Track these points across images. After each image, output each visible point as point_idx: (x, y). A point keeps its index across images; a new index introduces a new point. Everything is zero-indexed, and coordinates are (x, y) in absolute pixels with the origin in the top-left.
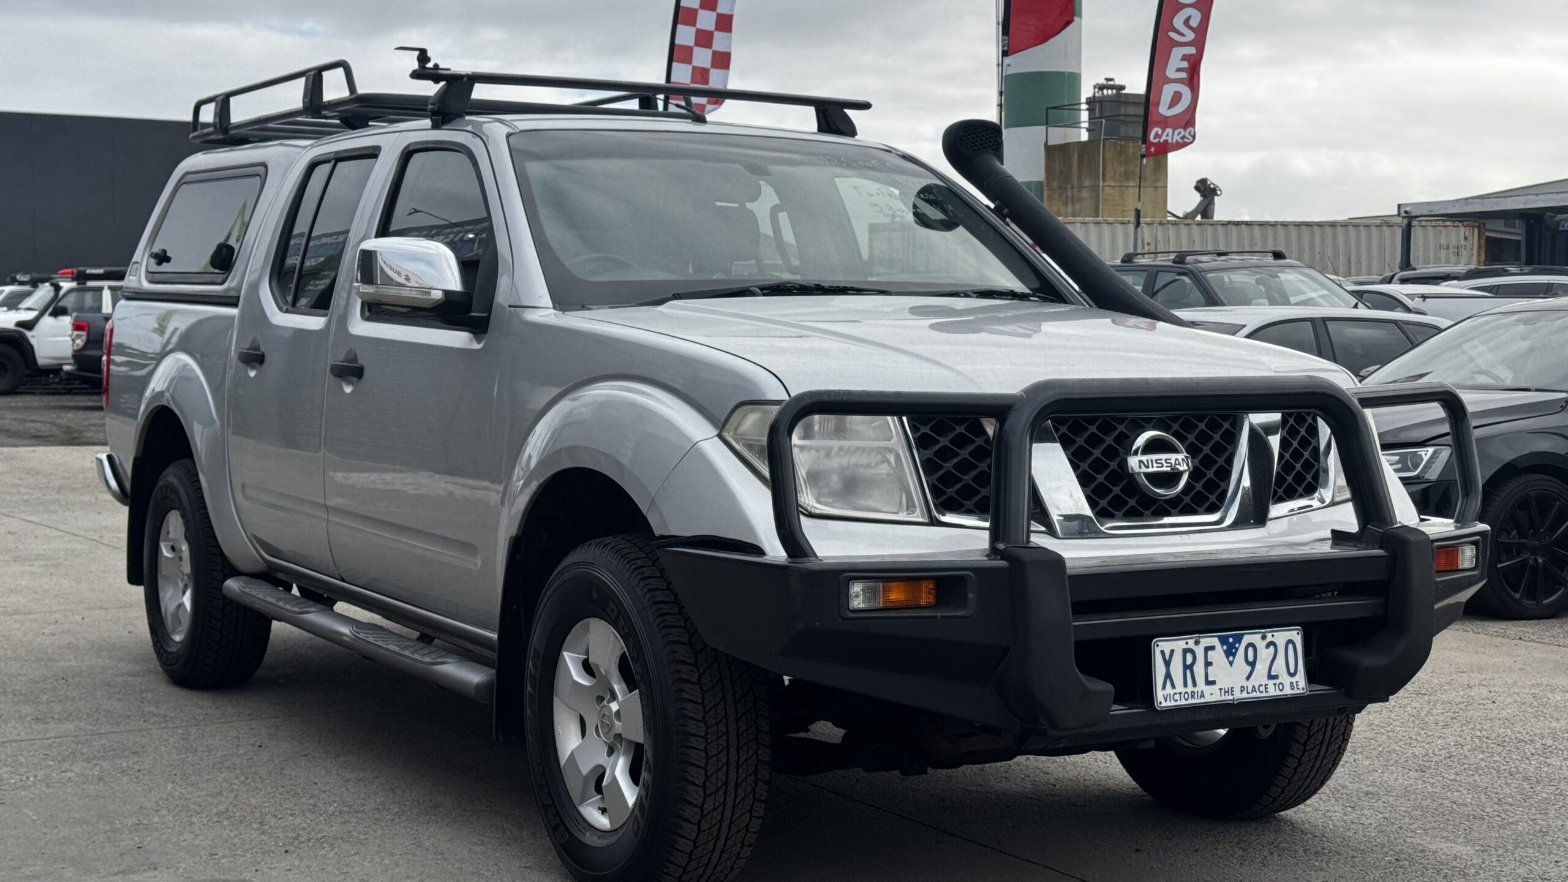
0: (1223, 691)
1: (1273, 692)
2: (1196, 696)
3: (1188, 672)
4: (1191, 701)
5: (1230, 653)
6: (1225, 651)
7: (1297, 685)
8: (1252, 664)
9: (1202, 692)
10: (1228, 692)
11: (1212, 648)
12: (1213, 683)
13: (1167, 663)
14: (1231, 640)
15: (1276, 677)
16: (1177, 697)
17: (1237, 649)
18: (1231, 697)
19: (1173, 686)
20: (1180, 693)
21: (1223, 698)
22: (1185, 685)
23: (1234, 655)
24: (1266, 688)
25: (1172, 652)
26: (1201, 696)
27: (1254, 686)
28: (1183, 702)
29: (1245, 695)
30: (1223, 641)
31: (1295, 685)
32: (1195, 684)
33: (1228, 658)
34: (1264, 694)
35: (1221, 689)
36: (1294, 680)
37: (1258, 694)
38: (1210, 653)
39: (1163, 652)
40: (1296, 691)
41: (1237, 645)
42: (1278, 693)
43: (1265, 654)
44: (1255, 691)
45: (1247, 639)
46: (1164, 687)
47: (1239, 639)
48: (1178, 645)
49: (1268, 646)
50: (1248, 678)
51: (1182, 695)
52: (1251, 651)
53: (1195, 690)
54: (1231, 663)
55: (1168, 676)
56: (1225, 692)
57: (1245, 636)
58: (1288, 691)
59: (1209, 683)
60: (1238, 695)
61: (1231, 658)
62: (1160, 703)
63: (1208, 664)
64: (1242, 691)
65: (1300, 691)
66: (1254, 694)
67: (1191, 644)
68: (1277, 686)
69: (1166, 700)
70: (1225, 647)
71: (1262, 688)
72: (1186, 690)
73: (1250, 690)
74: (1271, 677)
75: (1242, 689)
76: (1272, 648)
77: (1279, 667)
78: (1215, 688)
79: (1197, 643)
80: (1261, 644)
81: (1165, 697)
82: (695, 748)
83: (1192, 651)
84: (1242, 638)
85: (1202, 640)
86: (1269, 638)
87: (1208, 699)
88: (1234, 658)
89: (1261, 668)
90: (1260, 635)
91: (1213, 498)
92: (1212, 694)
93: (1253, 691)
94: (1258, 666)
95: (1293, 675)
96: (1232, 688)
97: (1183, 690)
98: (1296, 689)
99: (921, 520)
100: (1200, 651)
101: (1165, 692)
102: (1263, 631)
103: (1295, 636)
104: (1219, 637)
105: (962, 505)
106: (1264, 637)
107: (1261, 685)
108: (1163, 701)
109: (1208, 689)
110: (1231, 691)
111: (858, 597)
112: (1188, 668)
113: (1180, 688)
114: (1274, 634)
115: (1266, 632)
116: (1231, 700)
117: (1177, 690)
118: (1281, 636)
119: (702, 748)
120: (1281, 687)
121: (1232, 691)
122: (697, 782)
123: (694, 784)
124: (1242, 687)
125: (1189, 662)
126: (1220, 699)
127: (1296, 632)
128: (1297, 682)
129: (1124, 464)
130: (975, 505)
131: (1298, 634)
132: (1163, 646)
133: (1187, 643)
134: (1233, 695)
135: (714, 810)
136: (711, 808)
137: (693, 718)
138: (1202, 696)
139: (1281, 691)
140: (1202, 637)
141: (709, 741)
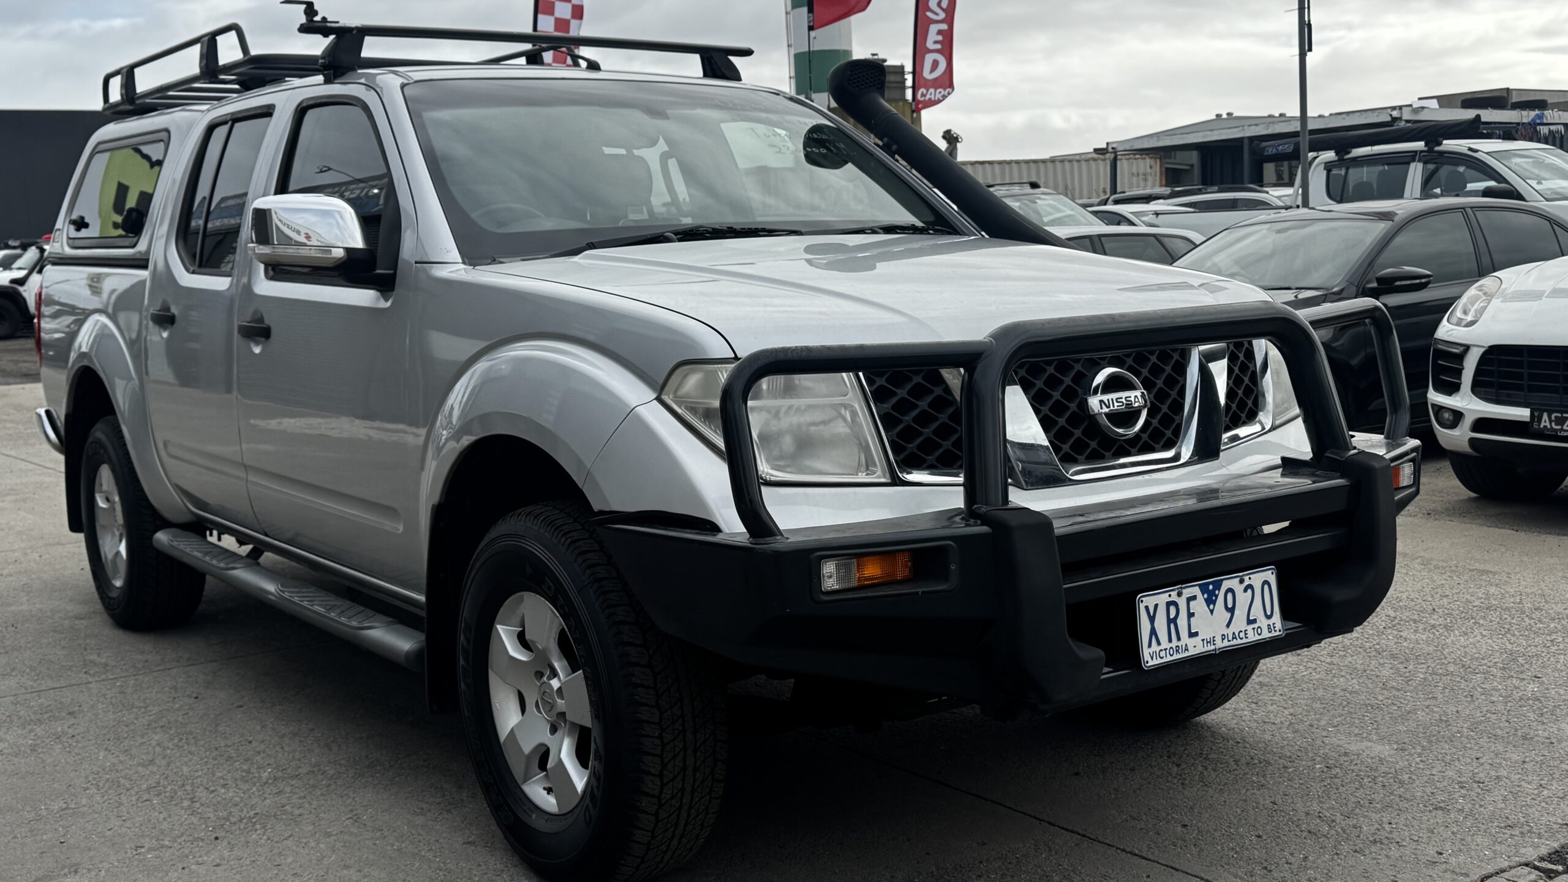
0: (1205, 642)
1: (1252, 637)
2: (1180, 651)
3: (1172, 626)
4: (1176, 657)
5: (1211, 601)
6: (1205, 599)
7: (1274, 627)
8: (1231, 610)
9: (1186, 645)
10: (1210, 642)
11: (1194, 598)
12: (1196, 634)
13: (1152, 619)
14: (1211, 587)
15: (1254, 621)
16: (1163, 654)
17: (1217, 596)
18: (1213, 647)
19: (1159, 643)
20: (1166, 649)
21: (1206, 649)
22: (1170, 640)
23: (1214, 603)
24: (1246, 634)
25: (1156, 606)
26: (1185, 650)
27: (1234, 633)
28: (1169, 658)
29: (1226, 643)
30: (1204, 589)
31: (1272, 627)
32: (1179, 639)
33: (1208, 606)
34: (1245, 641)
35: (1203, 640)
36: (1271, 622)
37: (1239, 641)
38: (1192, 603)
39: (1147, 608)
40: (1274, 634)
41: (1217, 592)
42: (1258, 637)
43: (1243, 599)
44: (1236, 638)
45: (1226, 585)
46: (1150, 646)
47: (1218, 585)
48: (1161, 598)
49: (1245, 590)
50: (1228, 625)
51: (1168, 651)
52: (1230, 596)
53: (1179, 644)
54: (1212, 612)
55: (1153, 632)
56: (1207, 642)
57: (1224, 582)
58: (1266, 635)
59: (1192, 635)
60: (1220, 644)
61: (1211, 607)
62: (1147, 662)
63: (1190, 615)
64: (1223, 639)
65: (1278, 633)
66: (1235, 642)
67: (1174, 596)
68: (1255, 630)
69: (1152, 659)
70: (1206, 596)
71: (1242, 635)
72: (1171, 645)
73: (1230, 638)
74: (1250, 622)
75: (1223, 637)
76: (1249, 591)
77: (1257, 612)
78: (1198, 639)
79: (1179, 594)
80: (1239, 589)
81: (1153, 655)
82: (648, 736)
83: (1175, 604)
84: (1221, 584)
85: (1184, 591)
86: (1247, 582)
87: (1192, 652)
88: (1214, 606)
89: (1240, 613)
90: (1238, 579)
91: (1168, 433)
92: (1195, 647)
93: (1233, 638)
94: (1236, 612)
95: (1269, 617)
96: (1214, 637)
97: (1168, 646)
98: (1273, 632)
99: (883, 480)
100: (1182, 602)
101: (1151, 650)
102: (1241, 574)
103: (1269, 575)
104: (1199, 585)
105: (925, 461)
106: (1242, 581)
107: (1241, 631)
108: (1150, 660)
109: (1191, 642)
110: (1212, 641)
111: (831, 576)
112: (1172, 621)
113: (1165, 644)
114: (1251, 576)
115: (1243, 575)
116: (1213, 650)
117: (1162, 647)
118: (1257, 578)
119: (657, 735)
120: (1259, 630)
121: (1214, 641)
122: (653, 771)
123: (649, 773)
124: (1223, 635)
125: (1172, 615)
126: (1204, 650)
127: (1270, 572)
128: (1274, 624)
129: (1084, 405)
130: (938, 459)
131: (1272, 573)
132: (1148, 601)
133: (1170, 596)
134: (1214, 644)
135: (672, 798)
136: (668, 797)
137: (645, 705)
138: (1187, 650)
139: (1259, 635)
140: (1184, 588)
141: (664, 727)
